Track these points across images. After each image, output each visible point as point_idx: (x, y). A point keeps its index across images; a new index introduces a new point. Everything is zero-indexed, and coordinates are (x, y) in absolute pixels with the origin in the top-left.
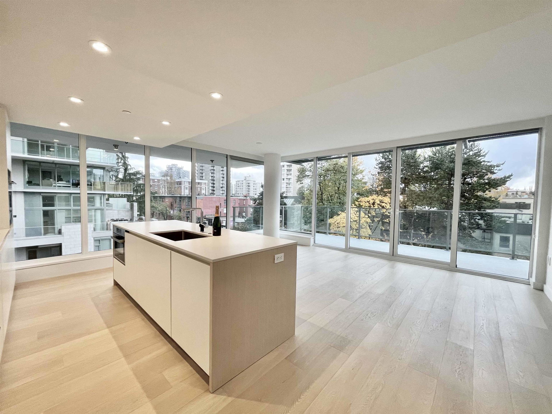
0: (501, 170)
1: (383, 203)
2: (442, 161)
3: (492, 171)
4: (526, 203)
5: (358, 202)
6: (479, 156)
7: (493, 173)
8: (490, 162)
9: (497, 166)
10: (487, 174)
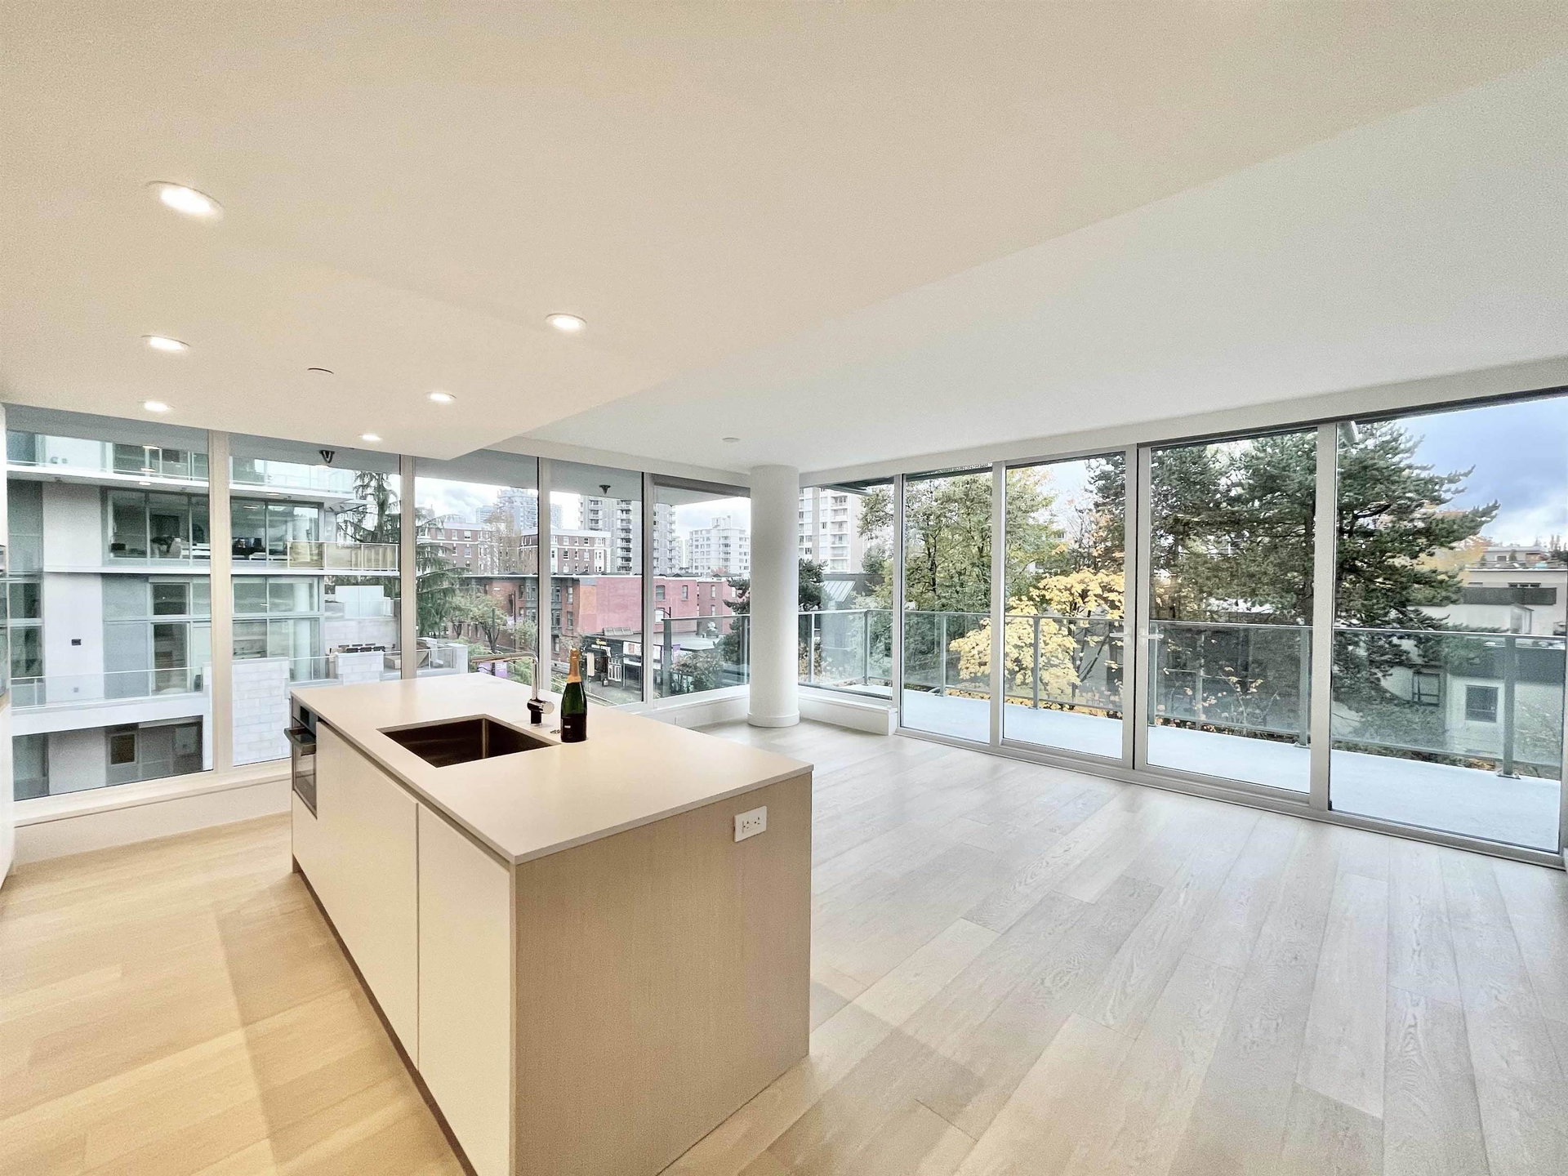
0: (1463, 491)
1: (1113, 591)
2: (1284, 469)
3: (1435, 494)
4: (1542, 586)
5: (1039, 589)
6: (1395, 451)
7: (1437, 501)
8: (1429, 469)
9: (1451, 481)
10: (1421, 505)
